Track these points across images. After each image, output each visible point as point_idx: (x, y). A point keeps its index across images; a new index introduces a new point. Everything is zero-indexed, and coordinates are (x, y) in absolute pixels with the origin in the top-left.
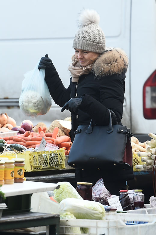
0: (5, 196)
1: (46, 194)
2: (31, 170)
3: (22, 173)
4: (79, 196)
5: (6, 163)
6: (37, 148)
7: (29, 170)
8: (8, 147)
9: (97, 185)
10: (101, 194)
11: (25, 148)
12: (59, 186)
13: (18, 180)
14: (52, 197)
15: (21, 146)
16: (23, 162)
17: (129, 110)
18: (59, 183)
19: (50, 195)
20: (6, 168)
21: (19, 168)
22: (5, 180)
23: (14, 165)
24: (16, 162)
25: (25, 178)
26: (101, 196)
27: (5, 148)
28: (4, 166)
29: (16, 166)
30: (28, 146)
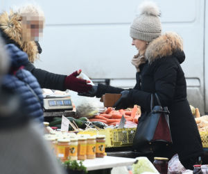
0: (87, 170)
1: (125, 168)
2: (111, 146)
3: (103, 148)
4: (156, 171)
5: (88, 140)
6: (117, 126)
7: (110, 145)
8: (90, 124)
9: (172, 160)
10: (176, 168)
11: (106, 125)
12: (137, 161)
13: (99, 155)
14: (131, 171)
15: (103, 124)
16: (103, 138)
17: (202, 91)
18: (137, 158)
19: (129, 170)
20: (88, 143)
21: (100, 144)
22: (87, 155)
23: (95, 141)
24: (97, 138)
25: (105, 154)
26: (176, 170)
27: (88, 125)
28: (86, 142)
29: (97, 142)
30: (109, 123)
